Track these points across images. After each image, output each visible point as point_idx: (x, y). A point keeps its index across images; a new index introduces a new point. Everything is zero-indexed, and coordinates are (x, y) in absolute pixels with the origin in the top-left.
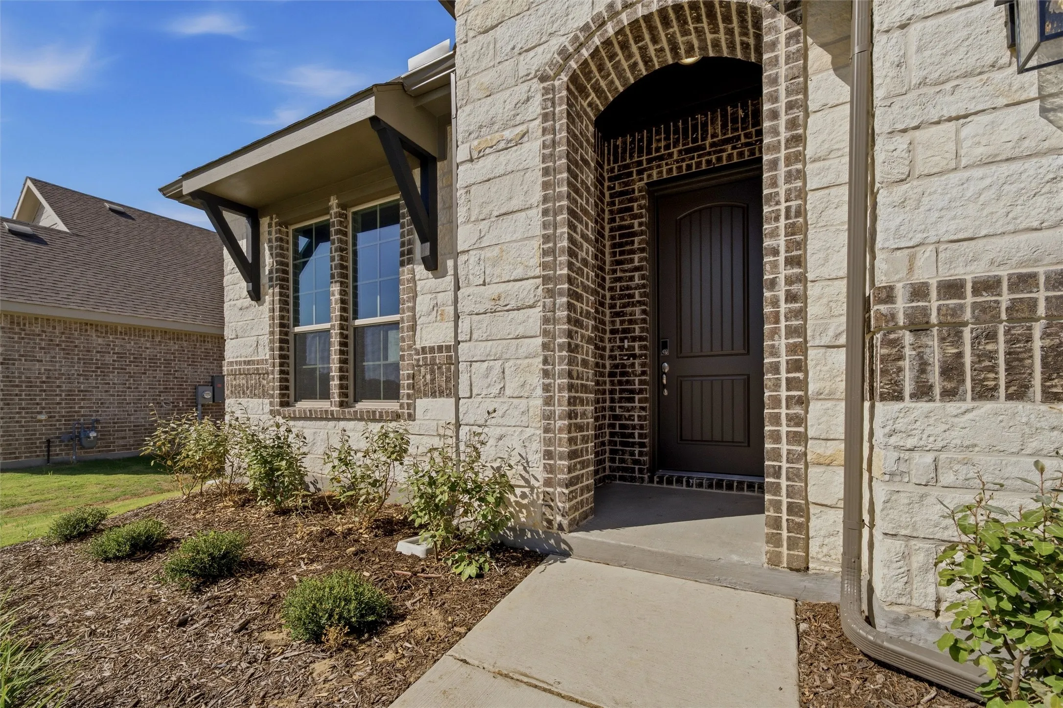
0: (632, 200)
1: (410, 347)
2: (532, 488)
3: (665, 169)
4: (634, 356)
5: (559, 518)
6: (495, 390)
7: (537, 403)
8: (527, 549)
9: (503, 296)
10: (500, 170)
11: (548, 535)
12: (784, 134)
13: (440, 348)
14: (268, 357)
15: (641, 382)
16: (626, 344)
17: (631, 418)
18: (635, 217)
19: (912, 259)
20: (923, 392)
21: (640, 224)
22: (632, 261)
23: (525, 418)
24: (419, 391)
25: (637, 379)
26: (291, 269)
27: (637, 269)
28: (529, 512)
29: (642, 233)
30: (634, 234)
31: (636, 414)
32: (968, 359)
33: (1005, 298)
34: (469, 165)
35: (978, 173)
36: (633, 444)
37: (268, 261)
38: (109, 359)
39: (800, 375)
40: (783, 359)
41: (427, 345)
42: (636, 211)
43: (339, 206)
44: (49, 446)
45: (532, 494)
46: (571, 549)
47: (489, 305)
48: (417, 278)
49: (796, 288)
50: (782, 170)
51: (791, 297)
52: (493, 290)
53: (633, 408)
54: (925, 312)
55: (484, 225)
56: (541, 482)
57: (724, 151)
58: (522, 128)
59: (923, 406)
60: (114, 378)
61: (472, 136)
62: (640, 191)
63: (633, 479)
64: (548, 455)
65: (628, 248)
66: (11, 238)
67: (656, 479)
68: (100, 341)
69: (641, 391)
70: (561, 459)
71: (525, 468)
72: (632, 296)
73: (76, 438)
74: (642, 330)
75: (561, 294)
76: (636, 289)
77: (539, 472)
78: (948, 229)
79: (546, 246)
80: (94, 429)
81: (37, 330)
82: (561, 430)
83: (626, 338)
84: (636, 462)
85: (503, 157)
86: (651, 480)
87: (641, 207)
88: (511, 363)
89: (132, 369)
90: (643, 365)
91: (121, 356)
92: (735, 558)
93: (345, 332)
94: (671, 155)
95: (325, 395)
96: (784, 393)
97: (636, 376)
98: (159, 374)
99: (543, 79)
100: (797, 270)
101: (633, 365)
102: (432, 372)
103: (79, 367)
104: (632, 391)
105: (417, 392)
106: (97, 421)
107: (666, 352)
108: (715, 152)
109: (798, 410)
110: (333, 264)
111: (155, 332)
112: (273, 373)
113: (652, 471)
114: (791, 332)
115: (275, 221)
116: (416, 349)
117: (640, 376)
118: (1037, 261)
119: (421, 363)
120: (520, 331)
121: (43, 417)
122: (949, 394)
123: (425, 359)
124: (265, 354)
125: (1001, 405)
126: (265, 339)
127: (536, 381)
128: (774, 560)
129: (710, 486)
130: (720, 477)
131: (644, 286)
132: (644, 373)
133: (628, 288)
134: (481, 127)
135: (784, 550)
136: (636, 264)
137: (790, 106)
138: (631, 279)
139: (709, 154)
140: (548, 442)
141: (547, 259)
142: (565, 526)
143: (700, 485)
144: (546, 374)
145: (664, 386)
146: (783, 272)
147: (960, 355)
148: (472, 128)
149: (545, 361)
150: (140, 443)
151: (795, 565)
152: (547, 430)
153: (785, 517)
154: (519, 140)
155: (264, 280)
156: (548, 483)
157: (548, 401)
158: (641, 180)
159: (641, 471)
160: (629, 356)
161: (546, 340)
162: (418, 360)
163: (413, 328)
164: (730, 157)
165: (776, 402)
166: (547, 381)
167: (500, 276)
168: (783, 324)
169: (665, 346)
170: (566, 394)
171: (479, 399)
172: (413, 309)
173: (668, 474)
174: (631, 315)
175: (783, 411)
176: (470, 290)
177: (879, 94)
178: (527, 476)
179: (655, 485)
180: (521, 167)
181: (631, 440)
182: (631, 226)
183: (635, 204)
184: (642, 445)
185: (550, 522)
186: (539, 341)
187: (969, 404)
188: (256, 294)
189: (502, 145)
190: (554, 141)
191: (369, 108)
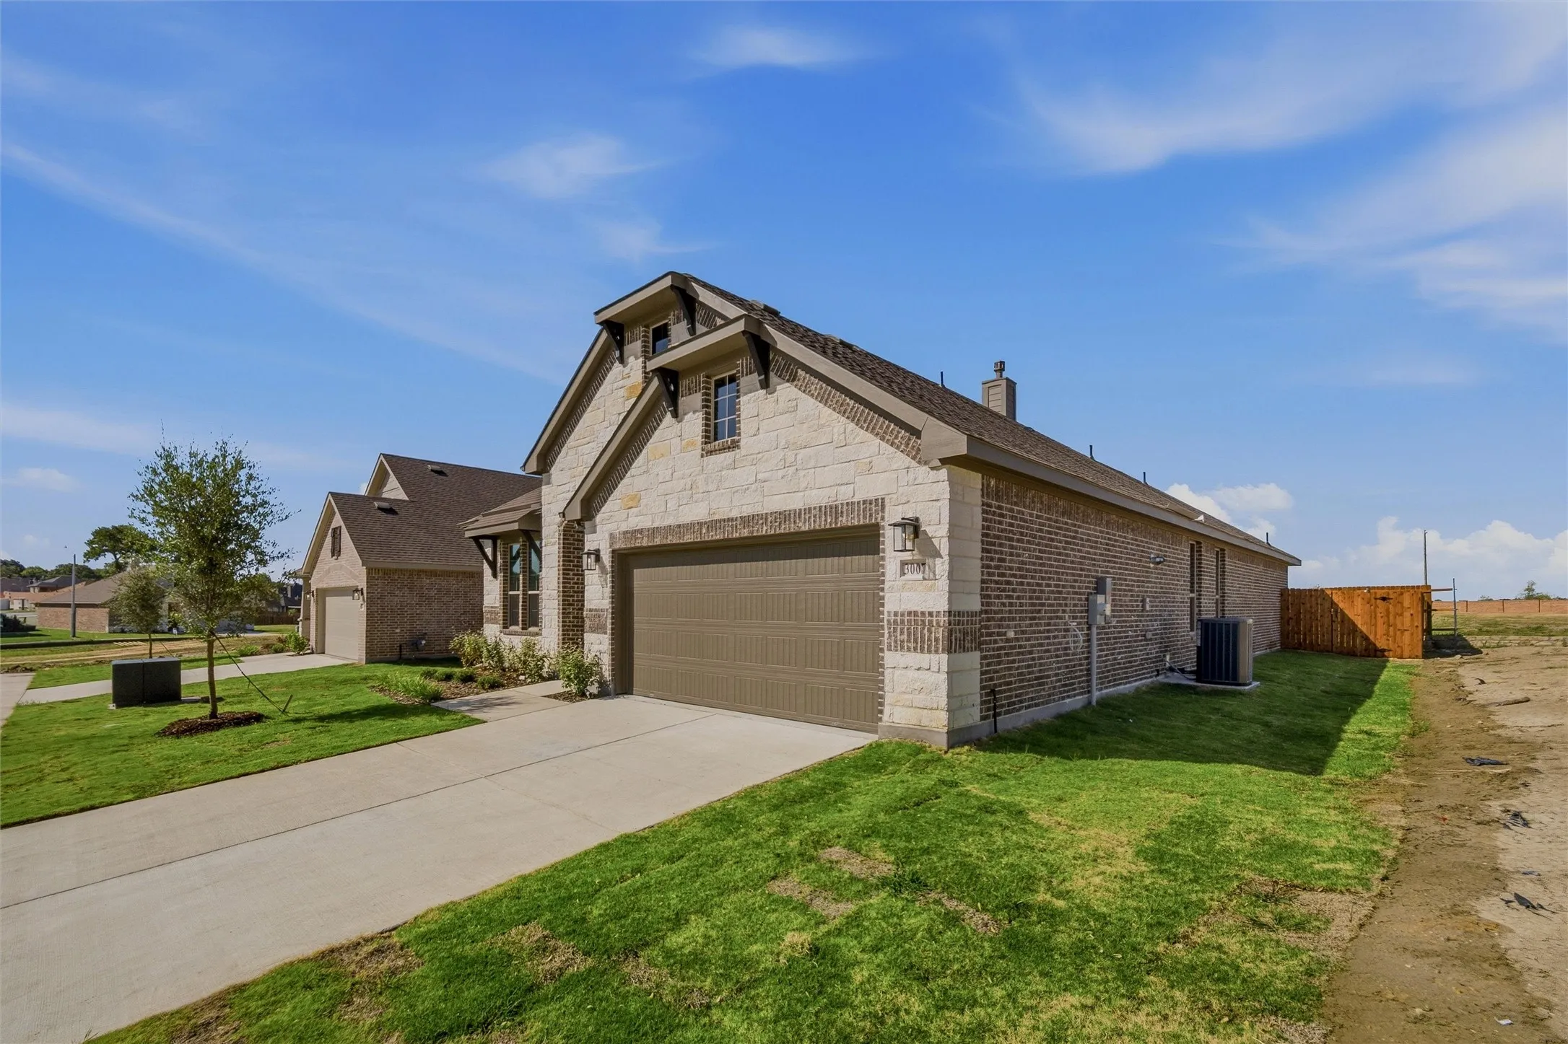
9: (551, 595)
10: (550, 552)
19: (587, 602)
20: (588, 631)
26: (509, 564)
32: (592, 625)
33: (596, 613)
34: (545, 547)
35: (593, 586)
37: (499, 561)
38: (433, 593)
43: (523, 541)
44: (401, 649)
47: (548, 598)
52: (549, 592)
54: (588, 614)
55: (547, 570)
59: (588, 634)
60: (435, 606)
66: (380, 513)
68: (428, 581)
73: (415, 645)
78: (590, 598)
80: (424, 639)
81: (396, 577)
85: (551, 548)
89: (445, 599)
91: (439, 590)
95: (518, 625)
98: (460, 602)
99: (559, 526)
103: (416, 599)
106: (426, 634)
111: (458, 573)
112: (500, 613)
121: (398, 631)
122: (590, 632)
124: (498, 604)
125: (594, 634)
126: (498, 597)
141: (559, 585)
148: (545, 536)
150: (448, 643)
155: (498, 569)
167: (550, 588)
176: (545, 591)
180: (554, 553)
187: (592, 634)
188: (495, 575)
189: (551, 544)
190: (561, 547)
191: (516, 526)
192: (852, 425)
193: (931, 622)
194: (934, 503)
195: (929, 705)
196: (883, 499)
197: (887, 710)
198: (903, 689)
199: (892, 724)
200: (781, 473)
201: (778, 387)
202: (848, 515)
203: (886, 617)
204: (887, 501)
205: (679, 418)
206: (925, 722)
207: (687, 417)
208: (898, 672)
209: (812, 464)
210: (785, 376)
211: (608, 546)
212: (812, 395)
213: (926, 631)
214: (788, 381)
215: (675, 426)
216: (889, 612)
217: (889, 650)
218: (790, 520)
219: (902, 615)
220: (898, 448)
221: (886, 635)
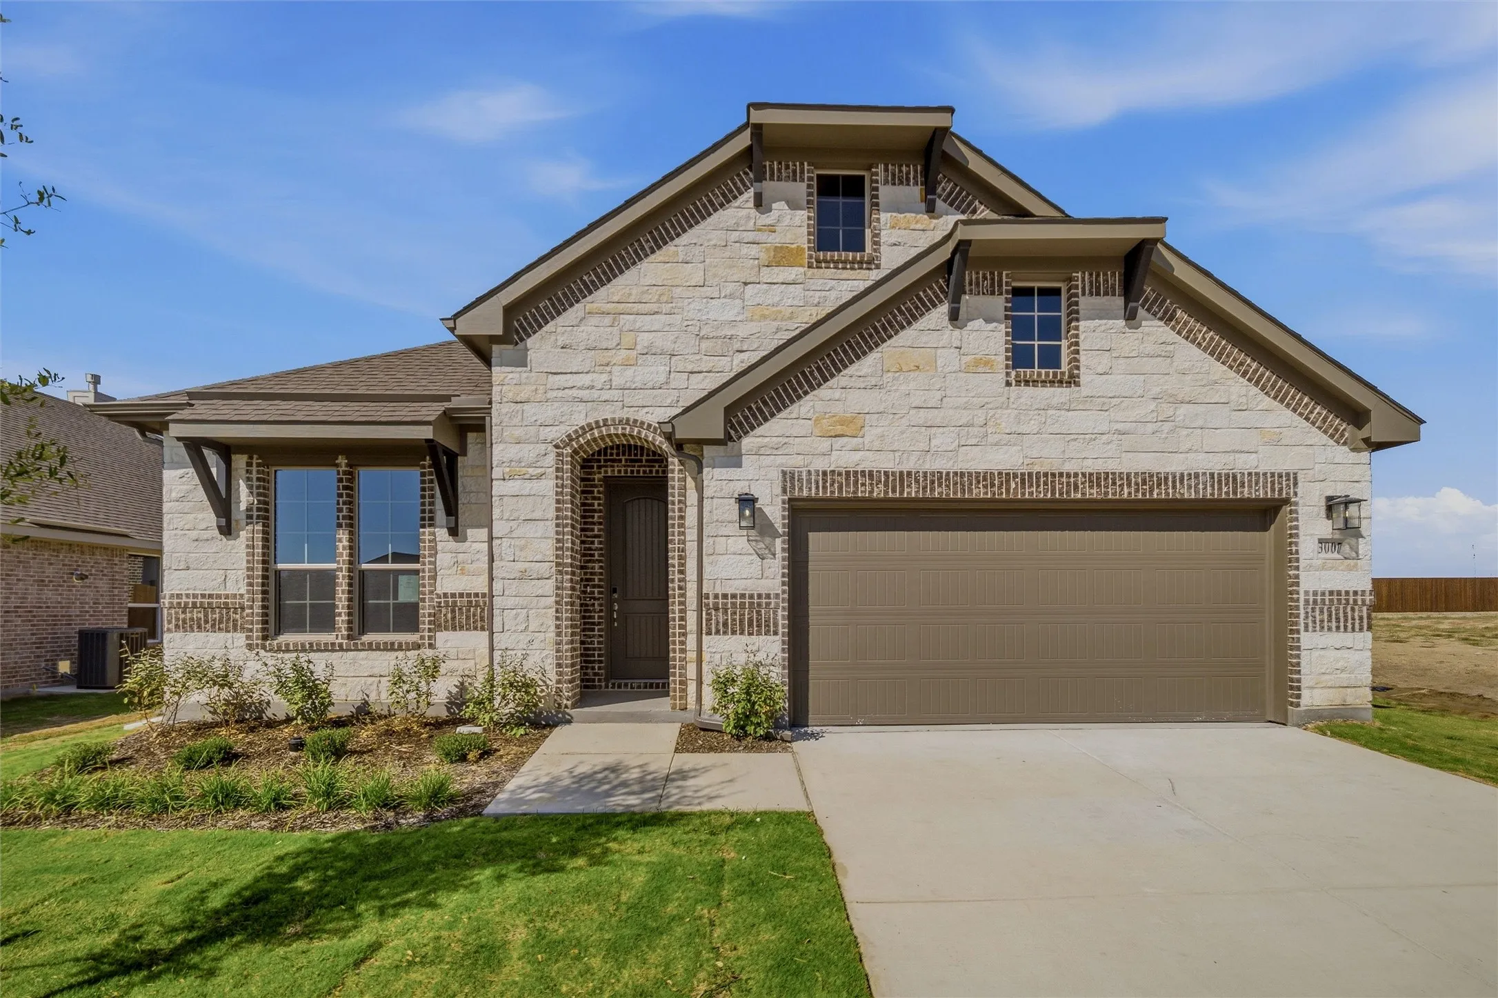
0: (592, 486)
1: (431, 592)
2: (547, 686)
3: (616, 469)
4: (595, 599)
5: (565, 702)
6: (522, 627)
7: (551, 635)
8: (544, 723)
9: (528, 570)
10: (526, 492)
11: (558, 712)
12: (677, 514)
13: (461, 595)
14: (243, 591)
15: (600, 617)
16: (589, 589)
17: (592, 643)
18: (594, 498)
19: (715, 583)
20: (718, 632)
21: (599, 505)
22: (593, 530)
23: (542, 644)
24: (440, 626)
25: (596, 615)
26: (271, 508)
27: (596, 536)
28: (545, 700)
29: (600, 511)
30: (595, 511)
31: (596, 640)
32: (729, 621)
33: (738, 601)
34: (502, 482)
35: (733, 556)
36: (594, 662)
37: (243, 497)
39: (684, 623)
40: (677, 615)
41: (449, 592)
42: (596, 495)
43: (347, 465)
45: (547, 689)
46: (572, 718)
47: (518, 575)
48: (437, 539)
49: (681, 584)
50: (676, 530)
51: (680, 588)
52: (520, 566)
53: (594, 636)
54: (718, 603)
55: (512, 523)
56: (554, 681)
57: (654, 466)
58: (542, 470)
59: (718, 637)
61: (504, 465)
62: (599, 481)
63: (594, 687)
64: (559, 665)
65: (591, 520)
67: (610, 685)
69: (599, 624)
70: (566, 667)
71: (543, 674)
72: (593, 555)
74: (600, 580)
75: (567, 573)
76: (595, 550)
77: (552, 676)
78: (724, 575)
79: (558, 545)
82: (566, 651)
83: (588, 585)
84: (595, 674)
85: (528, 484)
86: (607, 687)
87: (599, 492)
88: (533, 611)
90: (601, 605)
92: (657, 710)
93: (351, 574)
94: (620, 461)
96: (677, 631)
97: (595, 612)
99: (557, 446)
100: (682, 576)
101: (593, 605)
102: (453, 611)
104: (593, 624)
105: (437, 626)
107: (616, 596)
108: (649, 466)
109: (683, 639)
110: (341, 514)
112: (251, 607)
113: (607, 680)
114: (681, 603)
115: (255, 461)
116: (437, 594)
117: (598, 612)
118: (746, 590)
119: (442, 605)
120: (540, 592)
122: (725, 633)
123: (447, 602)
124: (242, 588)
125: (738, 636)
127: (552, 623)
128: (674, 708)
129: (646, 687)
130: (652, 681)
131: (601, 549)
132: (601, 611)
133: (590, 549)
134: (511, 461)
135: (678, 702)
136: (596, 532)
137: (680, 502)
138: (593, 543)
139: (645, 466)
140: (558, 658)
141: (558, 552)
142: (569, 706)
143: (639, 687)
144: (557, 618)
145: (615, 620)
146: (677, 576)
147: (727, 619)
148: (505, 460)
149: (557, 611)
151: (682, 707)
152: (558, 651)
153: (678, 686)
154: (540, 477)
155: (239, 515)
156: (559, 682)
157: (559, 634)
158: (600, 473)
159: (600, 680)
160: (591, 598)
161: (558, 599)
162: (440, 603)
163: (434, 578)
164: (657, 472)
165: (674, 634)
166: (558, 623)
167: (526, 558)
168: (677, 600)
169: (615, 591)
170: (570, 630)
171: (509, 633)
172: (434, 563)
173: (617, 682)
174: (592, 569)
175: (677, 639)
176: (502, 564)
177: (705, 521)
178: (544, 678)
179: (610, 689)
180: (540, 494)
181: (592, 659)
182: (593, 505)
183: (596, 490)
184: (600, 662)
185: (559, 704)
186: (553, 599)
187: (730, 636)
188: (227, 529)
189: (527, 476)
190: (563, 485)
191: (426, 433)
192: (1256, 390)
193: (1355, 601)
194: (1355, 484)
195: (1353, 683)
196: (1295, 474)
197: (1305, 693)
198: (1323, 671)
199: (1311, 708)
200: (1150, 428)
201: (1144, 323)
202: (1250, 486)
203: (1302, 597)
204: (1300, 477)
205: (958, 323)
206: (1350, 700)
207: (971, 325)
208: (1316, 654)
209: (1200, 423)
210: (1157, 313)
211: (779, 490)
212: (1199, 345)
213: (1349, 609)
214: (1161, 319)
215: (947, 332)
216: (1306, 593)
217: (1306, 630)
218: (1166, 484)
219: (1323, 594)
220: (1313, 423)
221: (1302, 616)
